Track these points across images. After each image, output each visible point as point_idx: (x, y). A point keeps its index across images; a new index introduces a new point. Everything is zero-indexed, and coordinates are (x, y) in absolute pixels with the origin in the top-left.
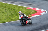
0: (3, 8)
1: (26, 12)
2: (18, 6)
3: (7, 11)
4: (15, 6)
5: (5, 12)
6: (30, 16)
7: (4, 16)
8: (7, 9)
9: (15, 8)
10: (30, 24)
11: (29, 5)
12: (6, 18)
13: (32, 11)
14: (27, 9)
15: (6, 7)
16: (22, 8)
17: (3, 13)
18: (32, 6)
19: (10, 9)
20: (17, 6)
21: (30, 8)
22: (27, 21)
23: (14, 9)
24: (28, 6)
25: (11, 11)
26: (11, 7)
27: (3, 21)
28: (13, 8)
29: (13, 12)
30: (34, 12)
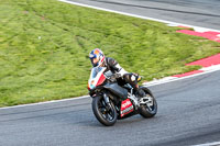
0: (67, 27)
1: (176, 49)
2: (134, 19)
3: (87, 43)
4: (123, 18)
5: (78, 47)
6: (193, 66)
7: (72, 65)
8: (86, 35)
9: (124, 30)
10: (145, 114)
11: (186, 16)
12: (80, 78)
13: (201, 44)
14: (178, 35)
15: (80, 25)
16: (156, 27)
17: (68, 53)
18: (202, 21)
19: (98, 36)
20: (134, 22)
21: (192, 30)
22: (128, 103)
23: (118, 35)
24: (185, 20)
25: (102, 42)
26: (103, 26)
27: (67, 88)
28: (113, 31)
29: (111, 47)
30: (208, 47)
